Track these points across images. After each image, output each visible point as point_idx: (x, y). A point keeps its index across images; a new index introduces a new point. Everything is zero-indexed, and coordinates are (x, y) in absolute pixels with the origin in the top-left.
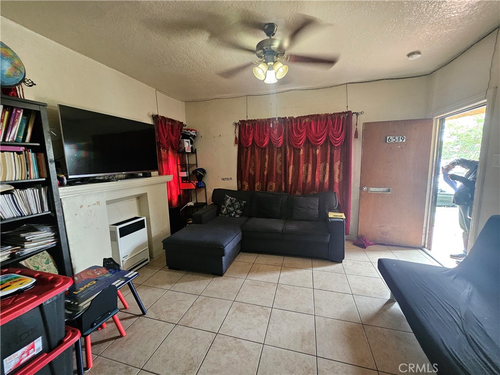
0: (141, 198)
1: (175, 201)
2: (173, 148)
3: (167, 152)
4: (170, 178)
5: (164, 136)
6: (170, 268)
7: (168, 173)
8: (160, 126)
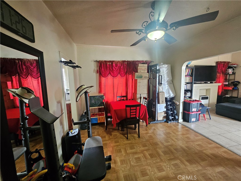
0: (208, 90)
1: (220, 93)
2: (223, 73)
3: (220, 75)
4: (220, 84)
5: (220, 68)
6: (217, 114)
7: (219, 82)
8: (219, 65)
